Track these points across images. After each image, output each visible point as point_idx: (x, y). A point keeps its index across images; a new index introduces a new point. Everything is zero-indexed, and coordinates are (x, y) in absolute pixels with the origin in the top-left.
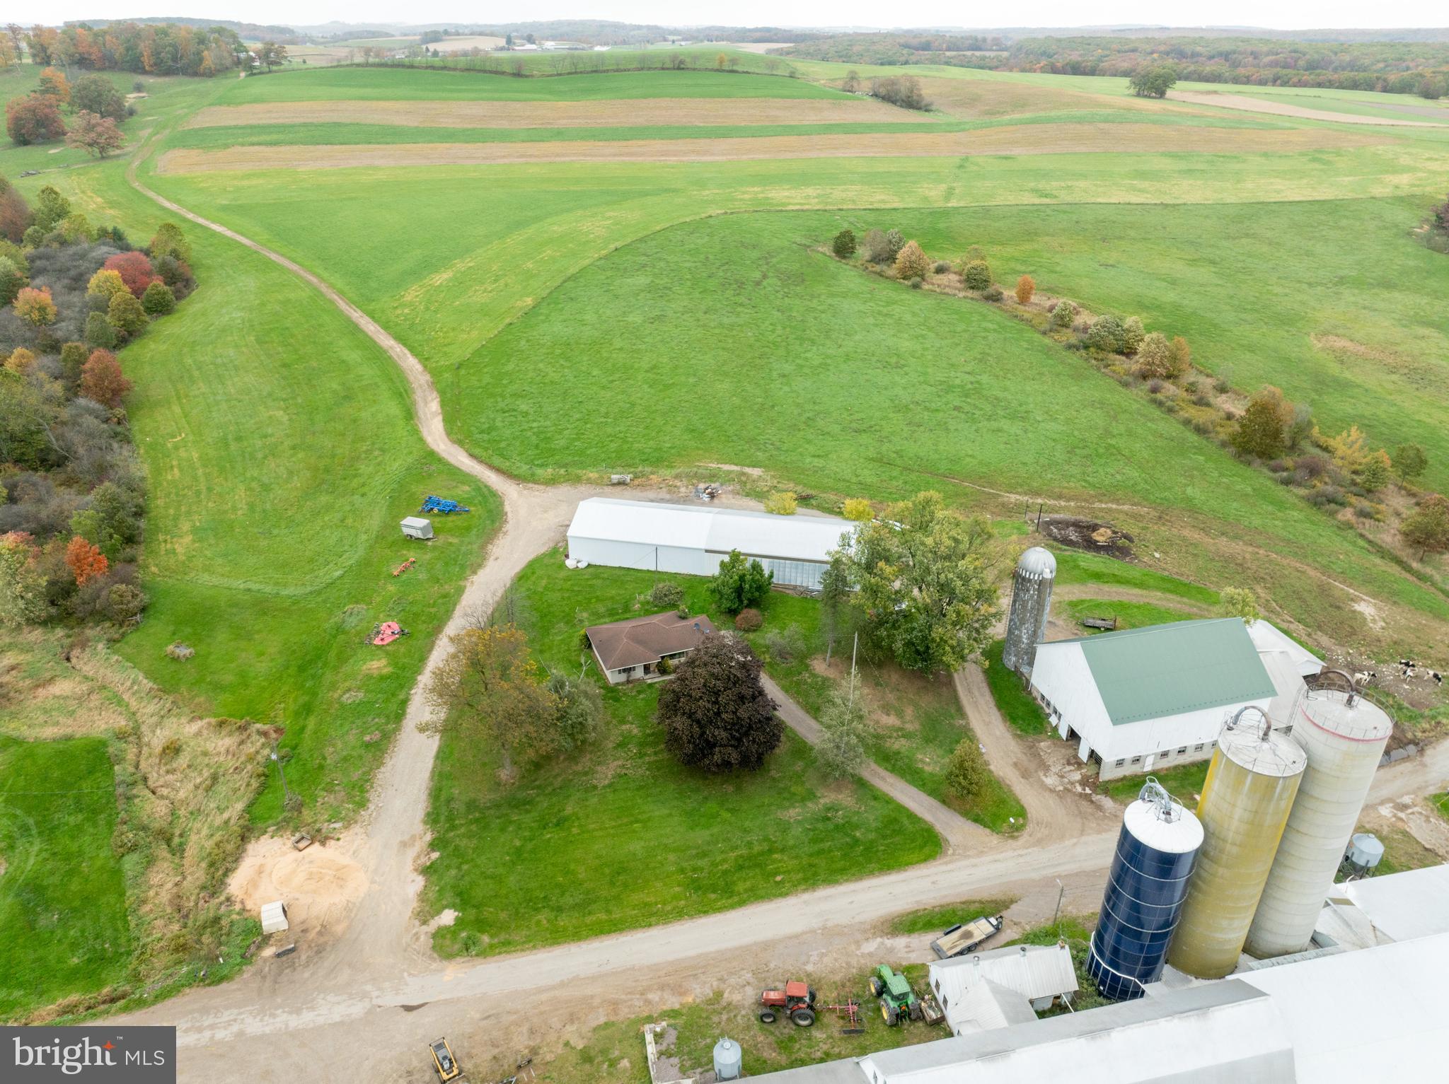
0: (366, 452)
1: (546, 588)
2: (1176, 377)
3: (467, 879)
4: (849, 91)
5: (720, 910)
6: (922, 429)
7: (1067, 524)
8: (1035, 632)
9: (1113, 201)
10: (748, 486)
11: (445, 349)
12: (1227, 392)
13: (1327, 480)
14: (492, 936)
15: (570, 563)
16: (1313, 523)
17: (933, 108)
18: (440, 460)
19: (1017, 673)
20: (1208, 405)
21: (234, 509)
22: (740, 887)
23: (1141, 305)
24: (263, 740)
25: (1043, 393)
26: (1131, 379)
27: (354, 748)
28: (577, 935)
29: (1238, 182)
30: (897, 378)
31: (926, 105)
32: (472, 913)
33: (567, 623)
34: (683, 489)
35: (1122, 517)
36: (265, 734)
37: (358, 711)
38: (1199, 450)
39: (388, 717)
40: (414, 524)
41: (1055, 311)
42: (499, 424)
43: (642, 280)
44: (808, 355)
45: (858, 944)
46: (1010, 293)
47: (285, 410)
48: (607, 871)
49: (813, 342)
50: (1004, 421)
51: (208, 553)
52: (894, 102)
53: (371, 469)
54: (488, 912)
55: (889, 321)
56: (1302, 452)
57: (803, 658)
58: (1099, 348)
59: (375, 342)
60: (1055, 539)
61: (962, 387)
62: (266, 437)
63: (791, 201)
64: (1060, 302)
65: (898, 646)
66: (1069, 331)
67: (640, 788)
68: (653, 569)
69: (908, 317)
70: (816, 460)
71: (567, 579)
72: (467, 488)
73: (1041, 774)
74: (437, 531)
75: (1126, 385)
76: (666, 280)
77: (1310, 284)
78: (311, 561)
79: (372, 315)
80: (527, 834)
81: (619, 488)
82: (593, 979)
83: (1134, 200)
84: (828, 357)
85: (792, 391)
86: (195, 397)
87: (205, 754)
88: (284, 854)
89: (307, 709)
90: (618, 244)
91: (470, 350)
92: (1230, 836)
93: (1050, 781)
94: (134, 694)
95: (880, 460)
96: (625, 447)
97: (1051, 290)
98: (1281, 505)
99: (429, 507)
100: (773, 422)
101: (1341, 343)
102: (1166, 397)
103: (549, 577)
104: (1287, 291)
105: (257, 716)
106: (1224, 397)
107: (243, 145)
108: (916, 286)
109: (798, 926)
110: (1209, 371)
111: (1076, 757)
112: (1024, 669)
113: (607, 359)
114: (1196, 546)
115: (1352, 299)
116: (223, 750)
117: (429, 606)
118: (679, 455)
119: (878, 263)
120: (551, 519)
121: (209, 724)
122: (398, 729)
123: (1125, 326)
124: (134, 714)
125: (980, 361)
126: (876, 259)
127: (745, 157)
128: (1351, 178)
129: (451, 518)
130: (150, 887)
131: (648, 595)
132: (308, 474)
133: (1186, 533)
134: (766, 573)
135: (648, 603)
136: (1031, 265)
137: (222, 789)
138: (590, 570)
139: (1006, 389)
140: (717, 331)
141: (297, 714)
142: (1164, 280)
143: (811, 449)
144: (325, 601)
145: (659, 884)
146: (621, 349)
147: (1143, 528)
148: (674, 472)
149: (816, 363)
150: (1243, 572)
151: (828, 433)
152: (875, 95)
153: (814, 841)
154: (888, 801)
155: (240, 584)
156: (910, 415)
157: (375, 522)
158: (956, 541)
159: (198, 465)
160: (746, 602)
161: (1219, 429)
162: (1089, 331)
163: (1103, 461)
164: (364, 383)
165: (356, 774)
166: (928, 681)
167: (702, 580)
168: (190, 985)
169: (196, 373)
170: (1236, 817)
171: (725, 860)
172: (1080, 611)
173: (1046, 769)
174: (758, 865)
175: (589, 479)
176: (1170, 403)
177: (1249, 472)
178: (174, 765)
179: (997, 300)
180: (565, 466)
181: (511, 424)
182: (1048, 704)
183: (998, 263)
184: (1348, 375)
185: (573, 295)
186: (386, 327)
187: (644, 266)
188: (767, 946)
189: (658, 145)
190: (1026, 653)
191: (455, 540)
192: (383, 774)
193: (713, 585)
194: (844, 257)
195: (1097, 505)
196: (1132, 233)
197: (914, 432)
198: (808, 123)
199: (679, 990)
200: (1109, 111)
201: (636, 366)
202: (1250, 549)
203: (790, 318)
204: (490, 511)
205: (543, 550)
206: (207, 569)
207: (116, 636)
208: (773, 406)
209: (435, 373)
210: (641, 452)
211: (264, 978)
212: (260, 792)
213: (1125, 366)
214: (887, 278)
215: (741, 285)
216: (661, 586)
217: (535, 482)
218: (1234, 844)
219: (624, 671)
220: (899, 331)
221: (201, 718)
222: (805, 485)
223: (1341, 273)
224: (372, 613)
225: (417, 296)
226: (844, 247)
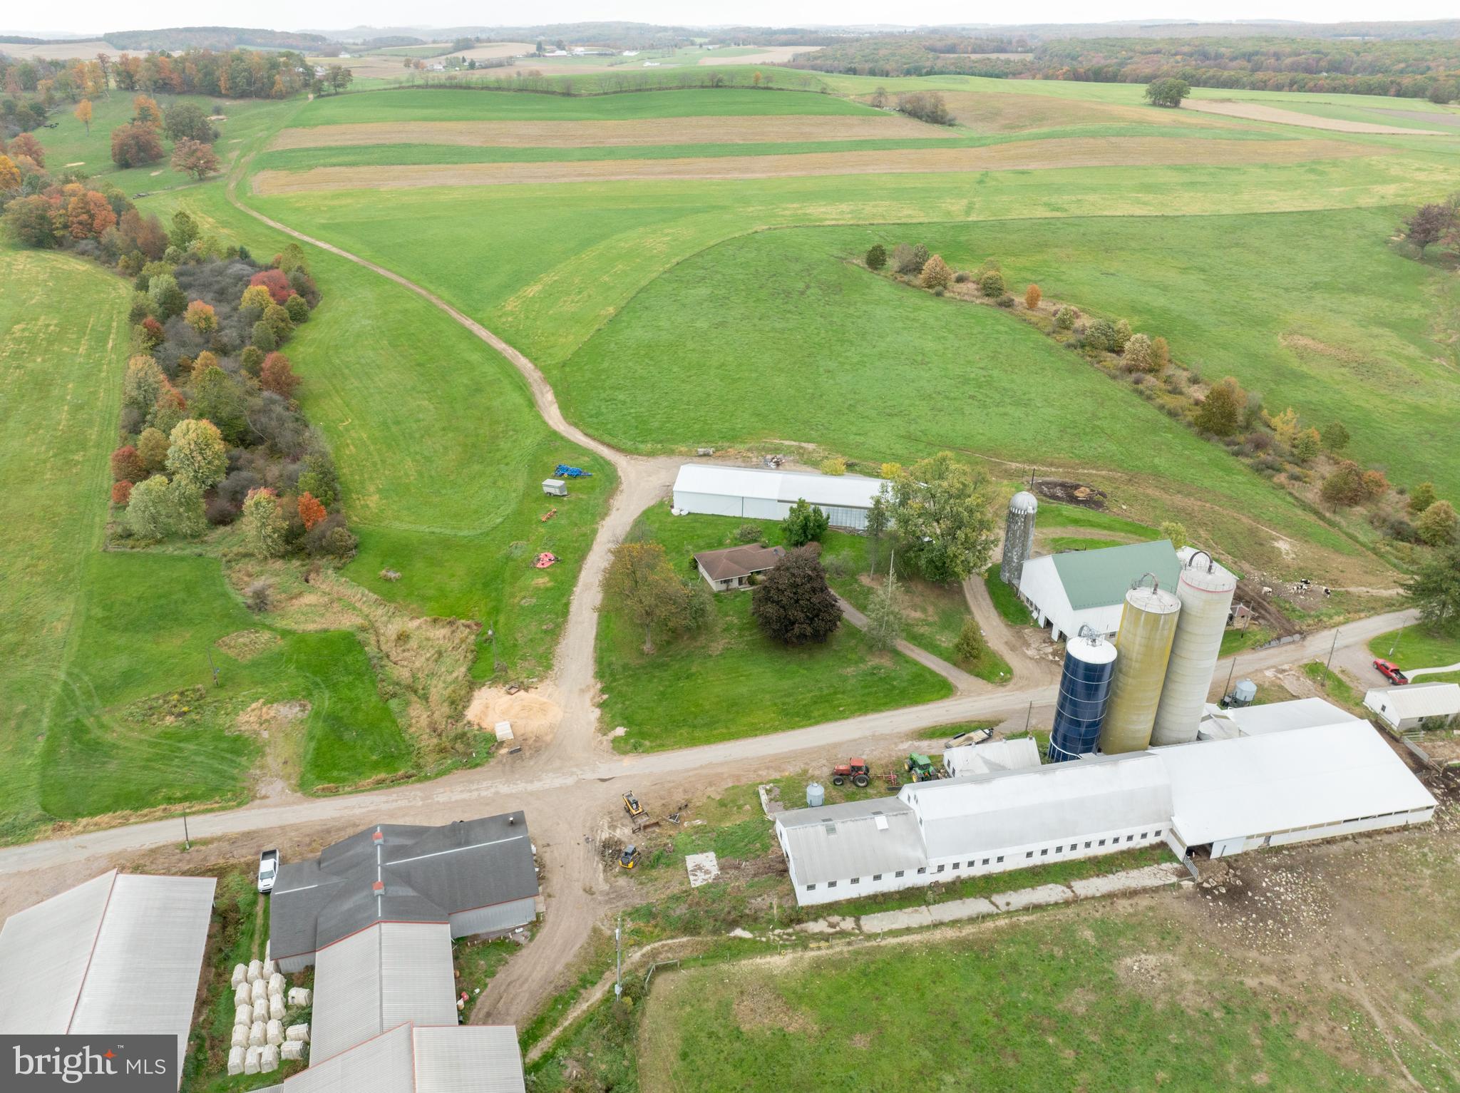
0: (503, 432)
1: (658, 529)
2: (1157, 371)
3: (630, 709)
4: (877, 106)
5: (802, 727)
6: (943, 413)
7: (1055, 485)
8: (1022, 554)
9: (1119, 214)
10: (805, 457)
11: (550, 351)
12: (1199, 383)
13: (1271, 452)
14: (651, 742)
15: (675, 511)
16: (1254, 485)
17: (957, 122)
18: (562, 438)
19: (1011, 585)
20: (1181, 393)
21: (407, 475)
22: (816, 714)
23: (1134, 309)
24: (468, 630)
25: (1044, 384)
26: (1118, 373)
27: (536, 633)
28: (708, 741)
29: (1236, 194)
30: (922, 373)
31: (950, 120)
32: (636, 729)
33: (677, 552)
34: (754, 459)
35: (1100, 479)
36: (468, 626)
37: (534, 611)
38: (1169, 430)
39: (557, 614)
40: (553, 485)
41: (1058, 316)
42: (604, 411)
43: (703, 291)
44: (848, 354)
45: (896, 744)
46: (1020, 300)
47: (430, 400)
48: (724, 704)
49: (852, 343)
50: (1009, 407)
51: (395, 507)
52: (920, 118)
53: (509, 444)
54: (646, 728)
55: (916, 325)
56: (1254, 431)
57: (853, 575)
58: (1093, 347)
59: (489, 346)
60: (1045, 495)
61: (977, 380)
62: (419, 421)
63: (828, 217)
64: (1062, 307)
65: (923, 562)
66: (1070, 332)
67: (742, 656)
68: (738, 514)
69: (931, 321)
70: (858, 437)
71: (674, 523)
72: (587, 459)
73: (1024, 649)
74: (569, 490)
75: (1114, 377)
76: (724, 291)
77: (1287, 290)
78: (476, 512)
79: (481, 322)
80: (667, 683)
81: (704, 459)
82: (722, 764)
83: (1138, 212)
84: (864, 355)
85: (837, 384)
86: (352, 390)
87: (428, 639)
88: (500, 697)
89: (496, 610)
90: (678, 259)
91: (570, 351)
92: (1134, 656)
93: (1030, 653)
94: (364, 603)
95: (909, 437)
96: (706, 427)
97: (1057, 297)
98: (1229, 471)
99: (559, 473)
100: (822, 408)
101: (1302, 341)
102: (1147, 388)
103: (660, 521)
104: (1266, 296)
105: (460, 616)
106: (1196, 387)
107: (325, 166)
108: (939, 294)
109: (856, 735)
110: (1185, 366)
111: (1050, 638)
112: (1015, 582)
113: (684, 358)
114: (1156, 500)
115: (1322, 302)
116: (441, 636)
117: (573, 541)
118: (749, 433)
119: (906, 274)
120: (657, 481)
121: (426, 621)
122: (565, 621)
123: (1116, 329)
124: (367, 616)
125: (993, 358)
126: (904, 270)
127: (783, 174)
128: (1342, 189)
129: (579, 481)
130: (412, 718)
131: (737, 532)
132: (460, 449)
133: (1149, 491)
134: (825, 515)
135: (736, 539)
136: (1041, 274)
137: (447, 661)
138: (690, 517)
139: (1013, 381)
140: (771, 335)
141: (489, 614)
142: (1157, 287)
143: (854, 429)
144: (493, 540)
145: (761, 713)
146: (694, 350)
147: (1116, 488)
148: (747, 446)
149: (855, 360)
150: (1191, 519)
151: (867, 417)
152: (902, 111)
153: (865, 687)
154: (916, 663)
155: (425, 528)
156: (932, 402)
157: (520, 483)
158: (964, 485)
159: (368, 443)
160: (810, 537)
161: (1187, 413)
162: (1086, 332)
163: (1089, 438)
164: (489, 378)
165: (541, 650)
166: (945, 590)
167: (776, 523)
168: (457, 769)
169: (346, 371)
170: (1137, 642)
171: (804, 699)
172: (1060, 545)
173: (1028, 645)
174: (827, 701)
175: (681, 452)
176: (1148, 392)
177: (1208, 446)
178: (408, 647)
179: (1009, 306)
180: (661, 442)
181: (613, 410)
182: (1031, 604)
183: (1011, 273)
184: (1305, 368)
185: (647, 305)
186: (495, 332)
187: (704, 278)
188: (836, 746)
189: (703, 163)
190: (1017, 570)
191: (584, 497)
192: (561, 649)
193: (785, 525)
194: (876, 269)
195: (1080, 471)
196: (1133, 244)
197: (936, 415)
198: (839, 139)
199: (778, 769)
200: (1122, 124)
201: (708, 364)
202: (1199, 503)
203: (831, 323)
204: (607, 475)
205: (652, 503)
206: (397, 518)
207: (340, 565)
208: (821, 396)
209: (545, 370)
210: (719, 431)
211: (504, 765)
212: (474, 662)
213: (1115, 362)
214: (914, 287)
215: (788, 294)
216: (745, 526)
217: (640, 454)
218: (1136, 661)
219: (725, 581)
220: (924, 334)
221: (418, 618)
222: (850, 456)
223: (1316, 279)
224: (531, 547)
225: (516, 307)
226: (876, 259)
